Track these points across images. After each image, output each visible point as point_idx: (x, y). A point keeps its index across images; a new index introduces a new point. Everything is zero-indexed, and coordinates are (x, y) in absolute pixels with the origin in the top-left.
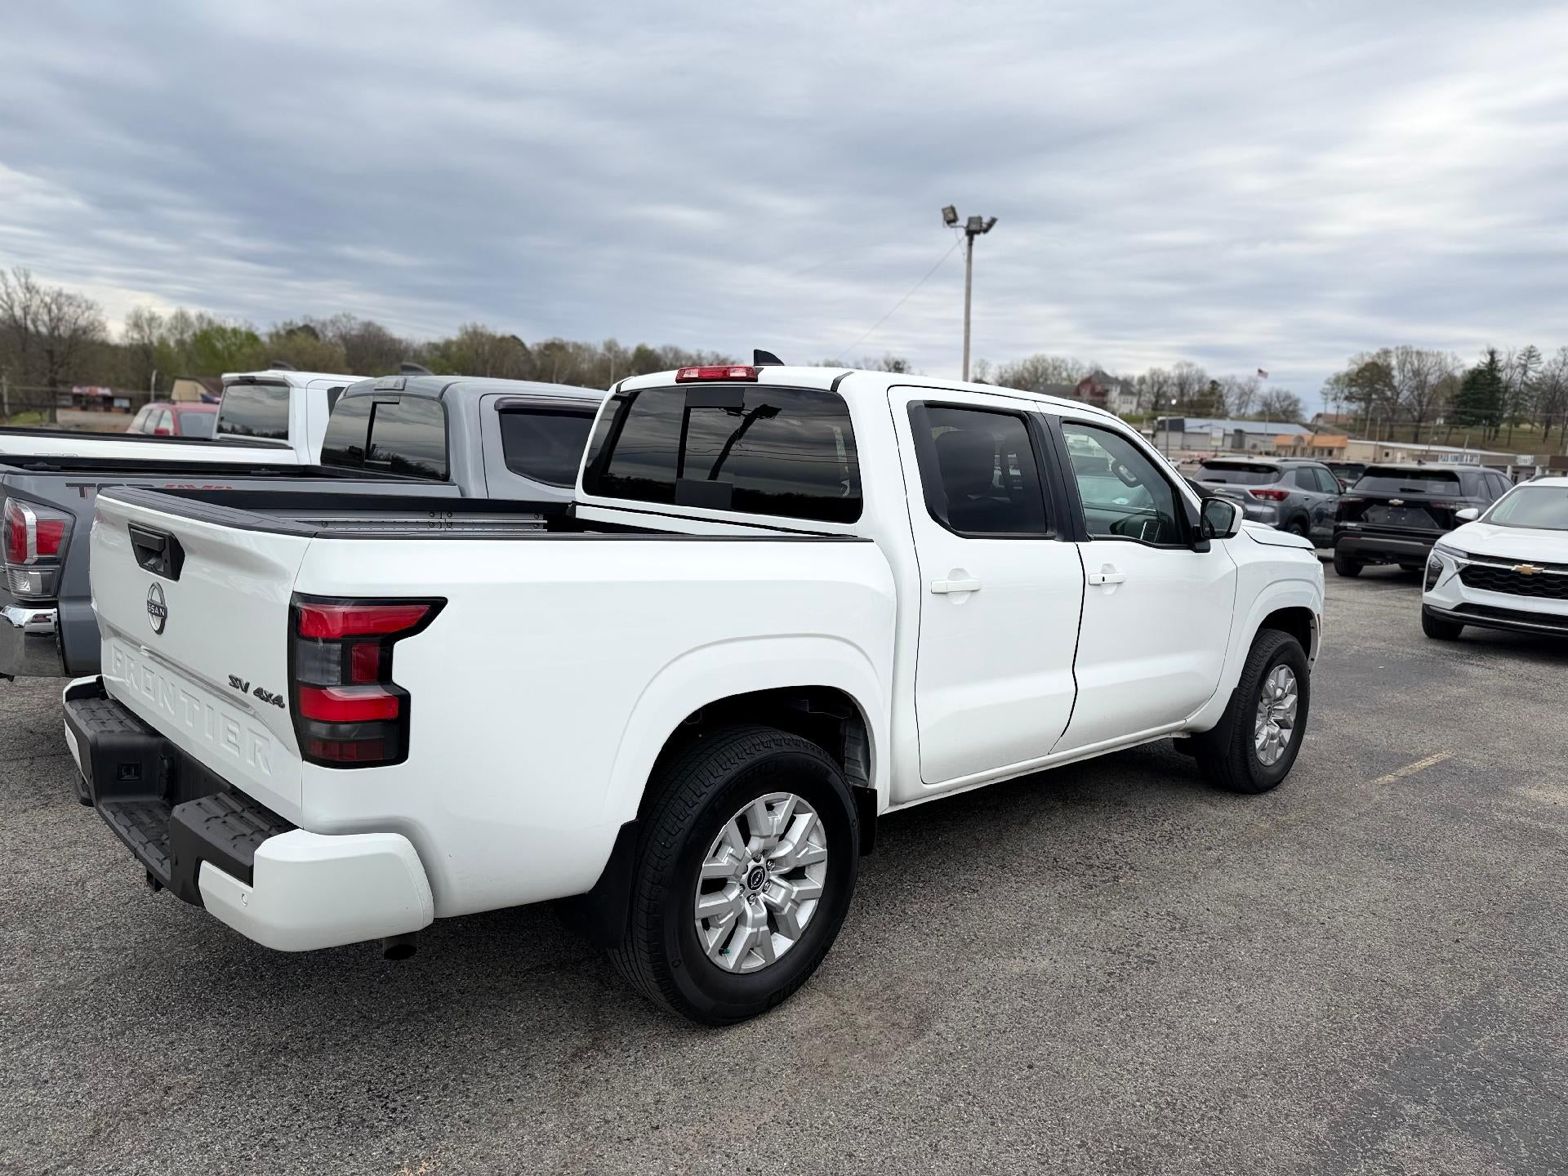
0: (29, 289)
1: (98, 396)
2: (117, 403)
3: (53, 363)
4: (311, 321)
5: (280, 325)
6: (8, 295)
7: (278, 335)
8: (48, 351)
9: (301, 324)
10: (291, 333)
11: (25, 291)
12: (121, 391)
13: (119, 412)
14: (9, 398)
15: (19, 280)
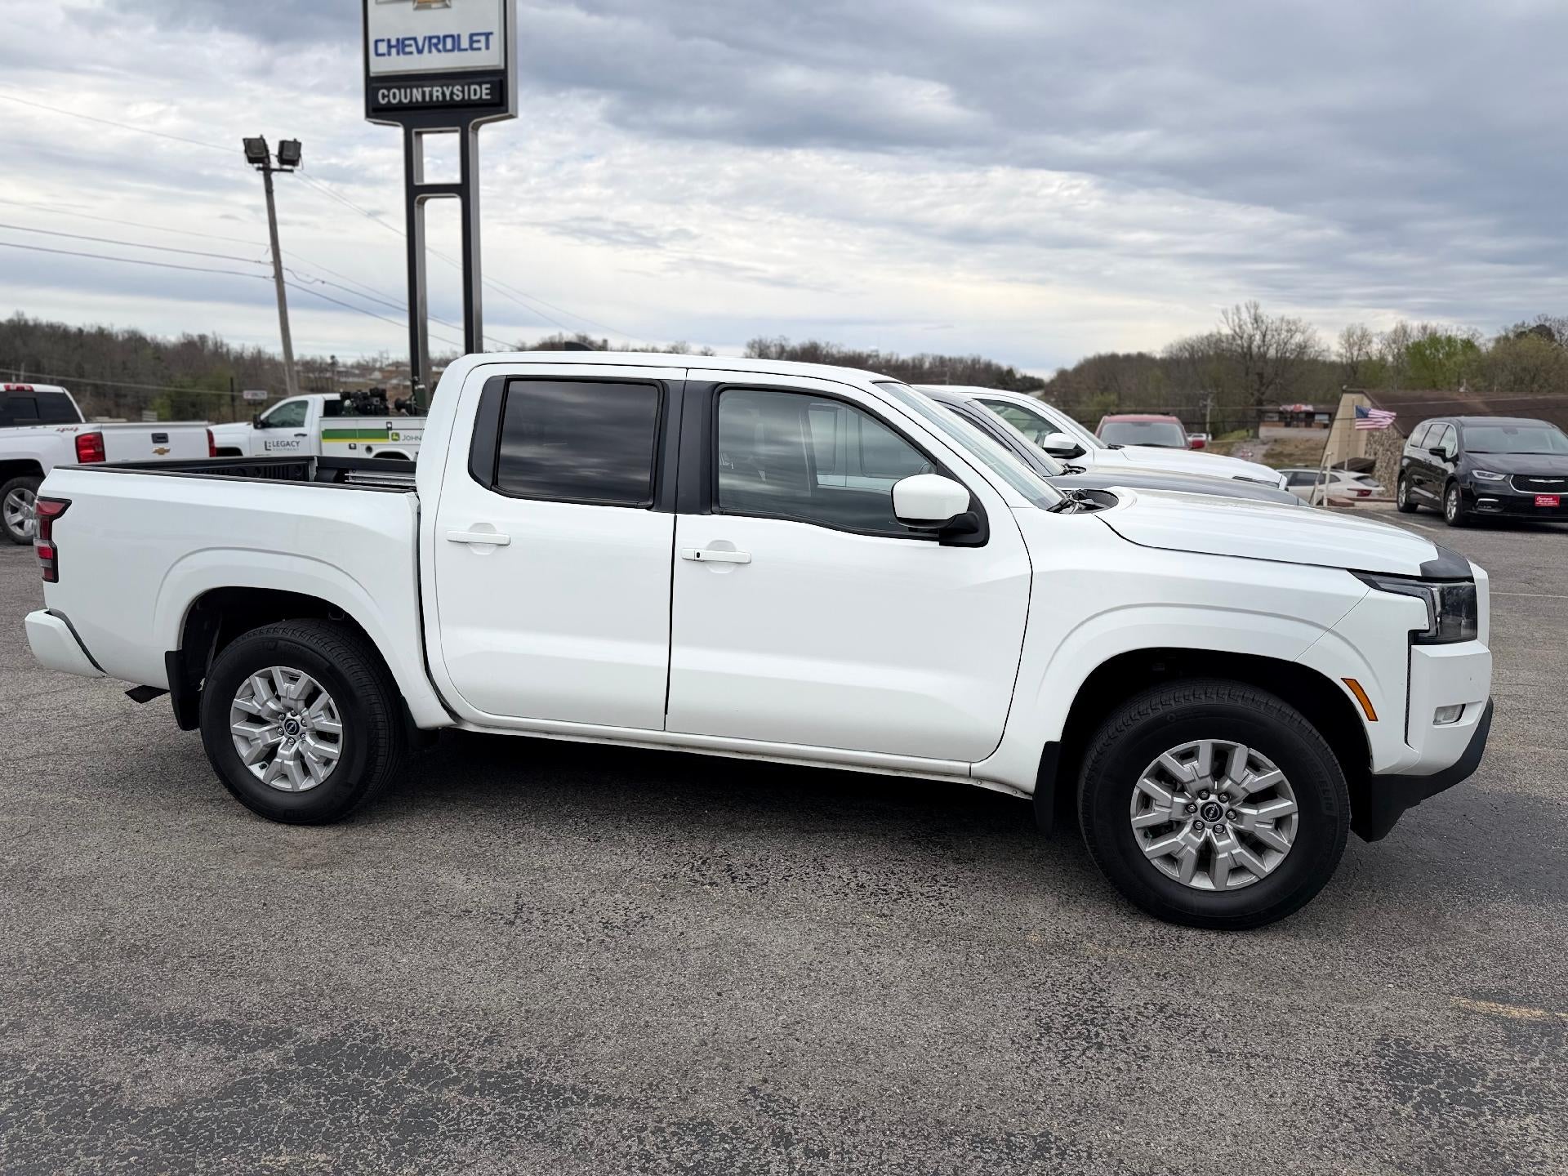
0: (1257, 320)
1: (1301, 412)
2: (1317, 417)
3: (1262, 384)
4: (1546, 320)
5: (1511, 326)
6: (1240, 327)
7: (1506, 338)
8: (1258, 374)
9: (1534, 325)
10: (1520, 335)
11: (1253, 321)
12: (1322, 407)
13: (1319, 427)
14: (1211, 418)
15: (1249, 312)
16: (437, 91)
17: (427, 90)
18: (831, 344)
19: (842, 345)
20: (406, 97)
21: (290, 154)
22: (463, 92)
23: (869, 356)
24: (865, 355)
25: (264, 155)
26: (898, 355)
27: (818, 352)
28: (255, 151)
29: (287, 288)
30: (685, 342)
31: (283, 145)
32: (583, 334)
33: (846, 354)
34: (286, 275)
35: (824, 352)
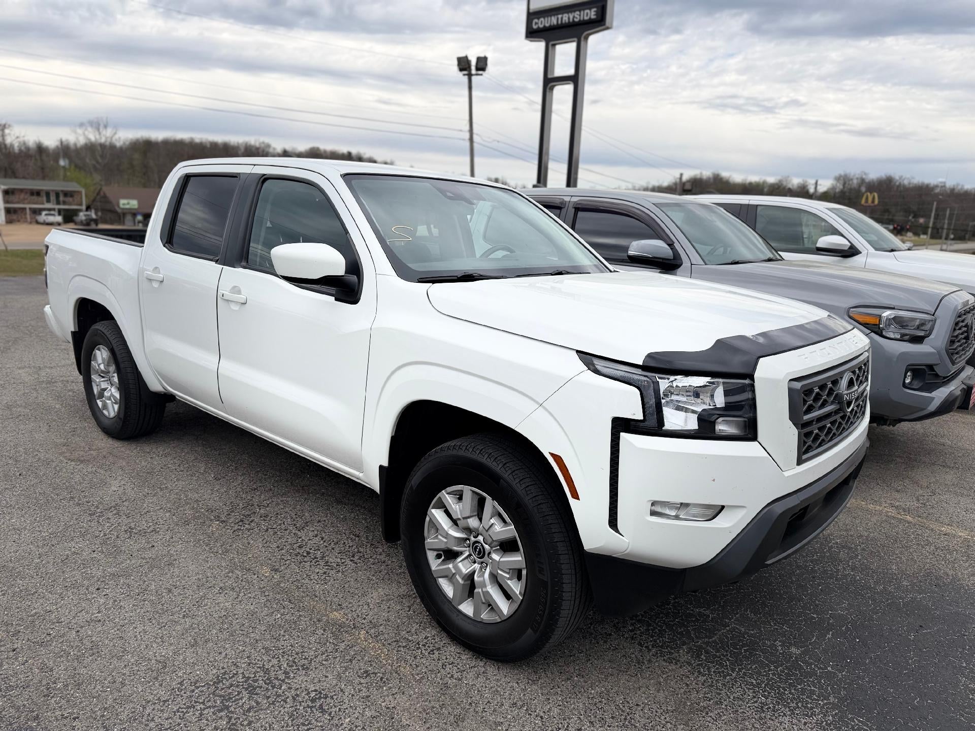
16: (565, 17)
17: (560, 16)
18: (904, 177)
19: (913, 178)
20: (548, 23)
21: (482, 64)
22: (580, 15)
23: (937, 186)
24: (932, 185)
25: (467, 66)
26: (963, 186)
27: (892, 184)
28: (463, 64)
29: (475, 145)
30: (788, 177)
31: (479, 59)
32: (716, 172)
33: (916, 184)
34: (475, 137)
35: (897, 183)
